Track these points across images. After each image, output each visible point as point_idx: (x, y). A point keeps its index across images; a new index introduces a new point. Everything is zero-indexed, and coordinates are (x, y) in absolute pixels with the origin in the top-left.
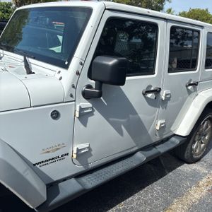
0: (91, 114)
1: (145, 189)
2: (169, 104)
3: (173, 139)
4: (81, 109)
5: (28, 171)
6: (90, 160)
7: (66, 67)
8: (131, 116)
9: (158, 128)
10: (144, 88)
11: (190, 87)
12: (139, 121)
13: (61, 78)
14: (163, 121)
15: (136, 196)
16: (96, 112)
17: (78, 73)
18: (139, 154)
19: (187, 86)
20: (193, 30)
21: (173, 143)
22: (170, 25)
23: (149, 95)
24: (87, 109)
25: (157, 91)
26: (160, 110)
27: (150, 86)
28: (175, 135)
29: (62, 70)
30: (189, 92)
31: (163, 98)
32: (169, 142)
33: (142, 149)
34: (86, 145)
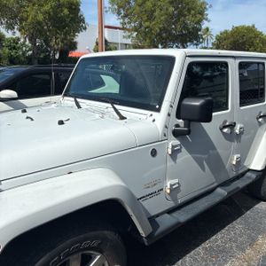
0: (179, 151)
1: (226, 228)
2: (243, 137)
3: (249, 174)
4: (173, 147)
6: (179, 195)
7: (158, 110)
8: (211, 152)
9: (234, 163)
10: (220, 123)
11: (260, 120)
12: (218, 156)
13: (154, 121)
14: (239, 155)
15: (219, 235)
16: (183, 149)
17: (169, 115)
18: (219, 190)
19: (258, 119)
20: (258, 63)
21: (249, 178)
22: (238, 61)
23: (225, 130)
24: (176, 146)
25: (232, 126)
26: (235, 144)
27: (225, 122)
28: (249, 170)
29: (154, 113)
30: (260, 124)
31: (237, 131)
32: (244, 178)
33: (222, 185)
34: (176, 181)
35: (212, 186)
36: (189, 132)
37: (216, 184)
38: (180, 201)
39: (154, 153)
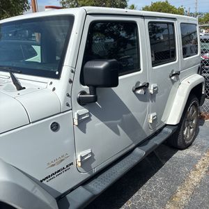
0: (88, 119)
2: (157, 96)
3: (165, 129)
4: (79, 116)
5: (36, 189)
6: (93, 165)
7: (58, 77)
8: (124, 116)
9: (151, 122)
10: (133, 85)
11: (173, 78)
12: (133, 119)
13: (54, 89)
14: (155, 114)
16: (93, 117)
17: (71, 82)
18: (138, 150)
19: (170, 77)
20: (168, 23)
21: (166, 133)
22: (147, 21)
23: (139, 92)
24: (84, 115)
25: (146, 87)
26: (149, 104)
27: (138, 83)
28: (166, 125)
29: (54, 81)
30: (173, 82)
31: (151, 91)
34: (89, 151)
35: (131, 148)
36: (95, 99)
37: (134, 145)
38: (95, 171)
39: (55, 127)
